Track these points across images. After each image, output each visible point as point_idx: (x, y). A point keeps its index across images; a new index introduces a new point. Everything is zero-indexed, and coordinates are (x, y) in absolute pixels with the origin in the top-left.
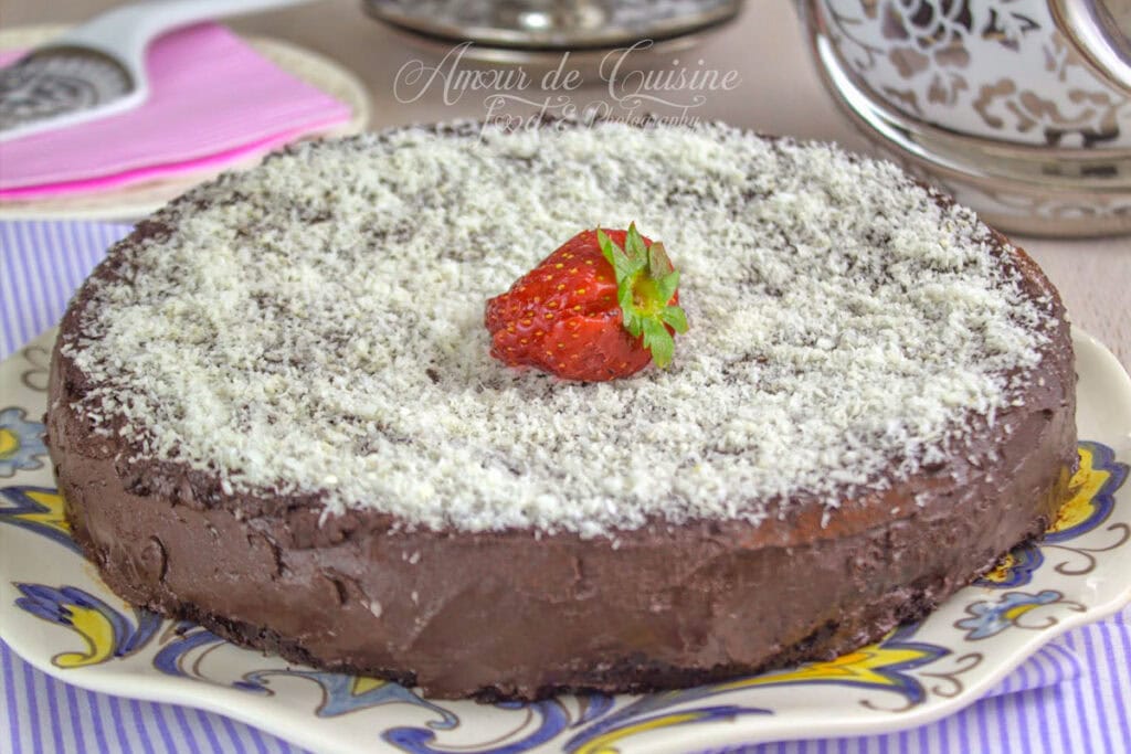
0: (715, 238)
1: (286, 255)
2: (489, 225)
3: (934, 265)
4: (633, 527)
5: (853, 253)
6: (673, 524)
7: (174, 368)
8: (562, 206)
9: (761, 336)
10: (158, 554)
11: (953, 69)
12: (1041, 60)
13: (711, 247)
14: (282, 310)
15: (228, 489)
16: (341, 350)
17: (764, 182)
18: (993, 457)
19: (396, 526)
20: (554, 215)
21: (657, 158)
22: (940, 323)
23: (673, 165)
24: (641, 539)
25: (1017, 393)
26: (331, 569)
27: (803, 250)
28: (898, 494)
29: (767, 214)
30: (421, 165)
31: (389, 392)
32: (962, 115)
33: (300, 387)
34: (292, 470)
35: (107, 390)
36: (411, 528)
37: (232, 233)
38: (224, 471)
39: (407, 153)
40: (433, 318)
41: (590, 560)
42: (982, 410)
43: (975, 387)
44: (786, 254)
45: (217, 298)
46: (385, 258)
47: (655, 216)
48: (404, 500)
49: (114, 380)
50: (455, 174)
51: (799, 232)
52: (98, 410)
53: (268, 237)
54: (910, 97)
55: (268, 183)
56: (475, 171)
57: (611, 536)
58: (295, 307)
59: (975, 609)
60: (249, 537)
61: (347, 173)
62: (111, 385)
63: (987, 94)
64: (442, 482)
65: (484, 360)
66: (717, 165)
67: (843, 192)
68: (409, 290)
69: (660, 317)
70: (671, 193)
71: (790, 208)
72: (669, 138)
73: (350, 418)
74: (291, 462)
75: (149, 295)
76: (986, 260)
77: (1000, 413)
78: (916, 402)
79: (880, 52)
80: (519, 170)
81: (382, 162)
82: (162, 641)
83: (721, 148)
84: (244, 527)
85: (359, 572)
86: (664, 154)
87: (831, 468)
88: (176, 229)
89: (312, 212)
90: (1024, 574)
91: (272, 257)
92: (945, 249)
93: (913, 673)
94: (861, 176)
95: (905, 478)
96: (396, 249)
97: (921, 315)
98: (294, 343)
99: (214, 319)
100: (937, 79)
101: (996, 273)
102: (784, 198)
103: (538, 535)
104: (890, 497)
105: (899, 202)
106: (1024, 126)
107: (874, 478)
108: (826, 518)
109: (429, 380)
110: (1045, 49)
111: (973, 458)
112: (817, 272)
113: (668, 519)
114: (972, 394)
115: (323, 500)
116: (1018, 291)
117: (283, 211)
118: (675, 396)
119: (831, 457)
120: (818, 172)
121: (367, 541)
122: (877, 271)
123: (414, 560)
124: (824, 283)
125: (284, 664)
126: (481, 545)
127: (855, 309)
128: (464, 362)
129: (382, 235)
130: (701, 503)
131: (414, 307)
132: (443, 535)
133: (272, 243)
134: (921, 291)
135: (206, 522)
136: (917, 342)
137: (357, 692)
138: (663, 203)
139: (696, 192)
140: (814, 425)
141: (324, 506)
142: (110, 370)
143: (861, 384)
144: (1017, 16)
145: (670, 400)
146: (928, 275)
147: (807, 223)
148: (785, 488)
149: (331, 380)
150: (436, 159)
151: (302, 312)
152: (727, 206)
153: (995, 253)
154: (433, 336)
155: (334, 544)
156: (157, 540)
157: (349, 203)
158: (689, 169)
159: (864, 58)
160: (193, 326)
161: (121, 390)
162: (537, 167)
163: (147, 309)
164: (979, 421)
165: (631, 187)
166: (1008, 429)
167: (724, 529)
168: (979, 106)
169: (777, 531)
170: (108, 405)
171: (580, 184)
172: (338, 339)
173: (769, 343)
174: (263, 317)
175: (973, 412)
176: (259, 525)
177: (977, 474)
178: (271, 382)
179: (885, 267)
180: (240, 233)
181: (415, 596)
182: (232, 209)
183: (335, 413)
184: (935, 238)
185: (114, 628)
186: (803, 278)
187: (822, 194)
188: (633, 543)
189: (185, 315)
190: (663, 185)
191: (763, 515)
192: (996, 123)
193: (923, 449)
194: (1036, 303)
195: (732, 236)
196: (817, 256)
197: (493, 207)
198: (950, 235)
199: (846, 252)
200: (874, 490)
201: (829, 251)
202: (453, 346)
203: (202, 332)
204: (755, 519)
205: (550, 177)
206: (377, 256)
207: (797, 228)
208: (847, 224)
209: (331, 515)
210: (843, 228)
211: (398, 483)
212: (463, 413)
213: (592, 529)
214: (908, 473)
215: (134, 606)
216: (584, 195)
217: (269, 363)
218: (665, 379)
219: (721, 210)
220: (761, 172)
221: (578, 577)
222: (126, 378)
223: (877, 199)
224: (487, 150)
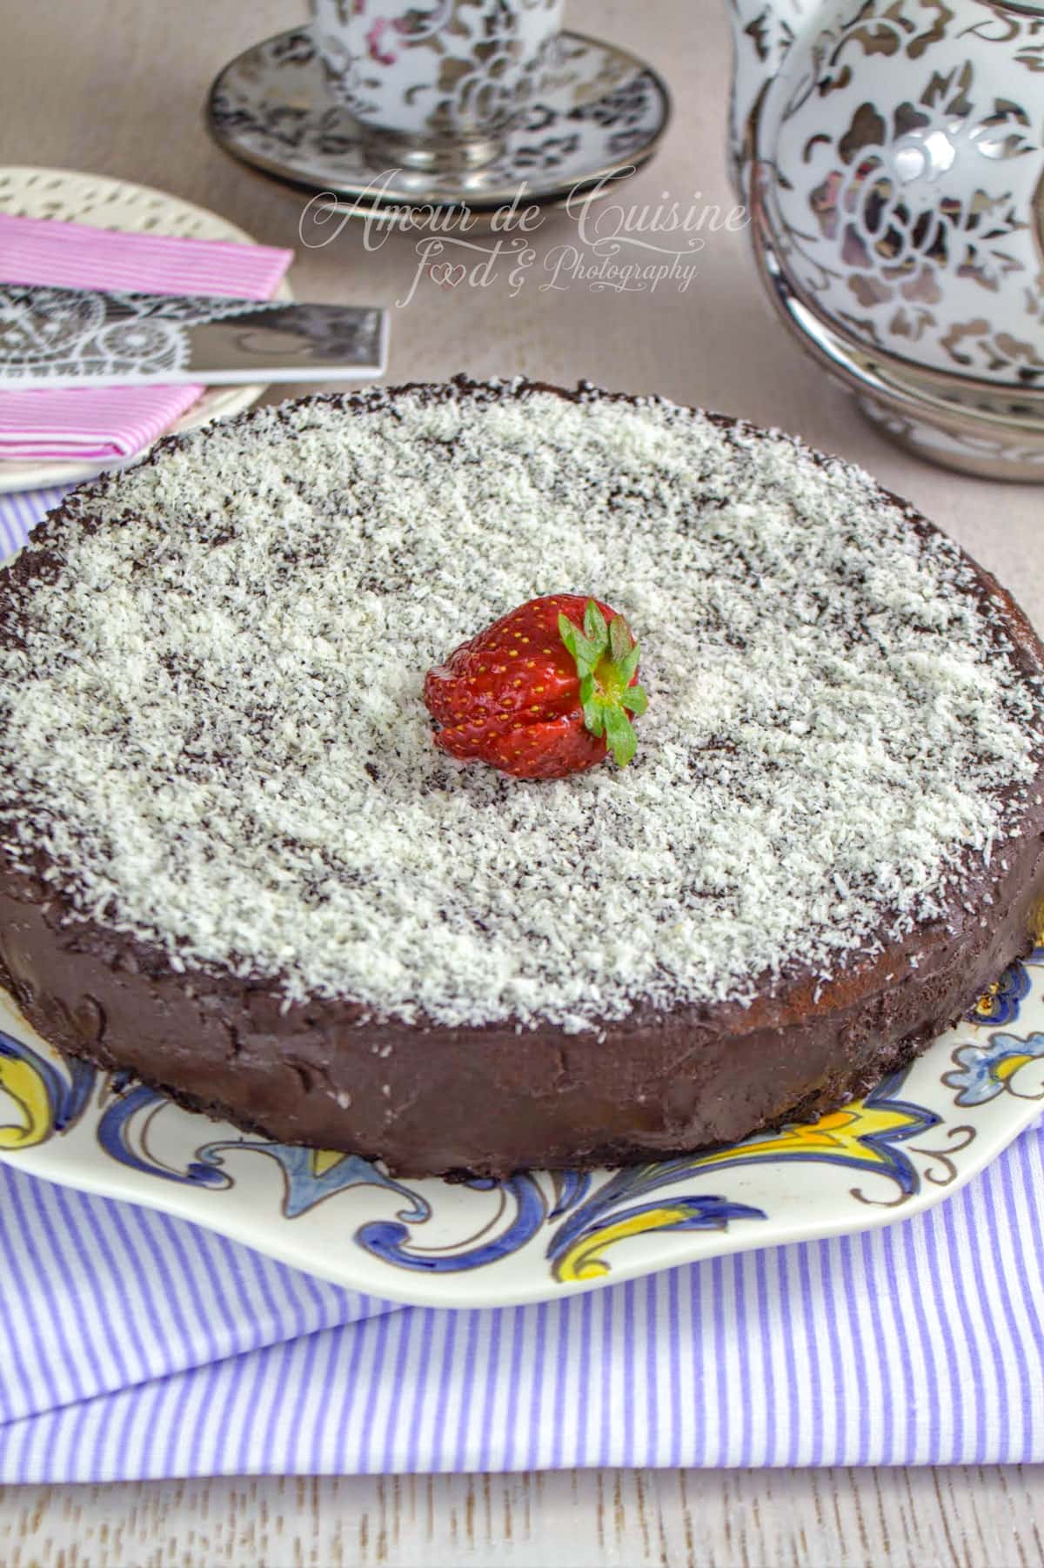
0: (666, 560)
1: (190, 593)
2: (410, 538)
3: (915, 622)
4: (619, 1017)
5: (823, 592)
6: (659, 1012)
7: (91, 777)
8: (492, 512)
9: (727, 711)
10: (94, 1015)
11: (920, 304)
12: (1022, 302)
13: (662, 574)
14: (195, 675)
15: (177, 964)
16: (266, 733)
17: (718, 485)
18: (988, 899)
19: (366, 1018)
20: (483, 524)
21: (594, 444)
22: (926, 707)
23: (614, 454)
24: (627, 1031)
25: (1014, 819)
26: (293, 1057)
27: (767, 584)
28: (894, 956)
29: (724, 530)
30: (330, 456)
31: (329, 800)
32: (927, 349)
33: (228, 798)
34: (245, 939)
35: (22, 813)
36: (382, 1020)
37: (127, 568)
38: (171, 940)
39: (311, 436)
40: (364, 686)
41: (574, 1054)
42: (978, 847)
43: (971, 817)
44: (746, 589)
45: (123, 665)
46: (300, 592)
47: (598, 527)
48: (371, 981)
49: (28, 797)
50: (368, 468)
51: (760, 557)
52: (14, 840)
53: (169, 571)
54: (868, 326)
55: (160, 491)
56: (389, 463)
57: (597, 1029)
58: (209, 672)
59: (962, 1056)
60: (202, 1015)
61: (247, 473)
62: (25, 804)
63: (958, 332)
64: (407, 951)
65: (426, 746)
66: (665, 460)
67: (808, 506)
68: (329, 641)
69: (621, 703)
70: (613, 494)
71: (748, 522)
72: (608, 418)
73: (291, 843)
74: (242, 928)
75: (45, 661)
76: (973, 621)
77: (997, 846)
78: (907, 836)
79: (837, 276)
80: (438, 457)
81: (283, 452)
82: (101, 1103)
83: (669, 435)
84: (196, 1005)
85: (326, 1062)
86: (603, 441)
87: (822, 928)
88: (63, 563)
89: (211, 531)
90: (1009, 1003)
91: (174, 597)
92: (927, 600)
93: (901, 1146)
94: (829, 485)
95: (900, 938)
96: (312, 579)
97: (904, 694)
98: (213, 724)
99: (123, 698)
100: (901, 312)
101: (984, 638)
102: (743, 511)
103: (519, 1029)
104: (885, 962)
105: (873, 526)
106: (997, 364)
107: (867, 941)
108: (819, 992)
109: (368, 778)
110: (1028, 292)
111: (968, 905)
112: (782, 615)
113: (656, 1005)
114: (968, 824)
115: (284, 983)
116: (1010, 667)
117: (180, 529)
118: (639, 800)
119: (820, 914)
120: (779, 476)
121: (333, 1032)
122: (851, 623)
123: (385, 1053)
124: (792, 636)
125: (235, 1134)
126: (459, 1041)
127: (828, 675)
128: (403, 748)
129: (292, 557)
130: (688, 983)
131: (341, 667)
132: (416, 1029)
133: (174, 577)
134: (904, 660)
135: (153, 993)
136: (901, 735)
137: (320, 1171)
138: (606, 508)
139: (640, 494)
140: (797, 860)
141: (285, 989)
142: (23, 784)
143: (844, 796)
144: (997, 254)
145: (635, 806)
146: (908, 636)
147: (769, 546)
148: (776, 958)
149: (262, 781)
150: (346, 447)
151: (216, 680)
152: (678, 513)
153: (983, 610)
154: (364, 711)
155: (298, 1031)
156: (93, 1000)
157: (253, 513)
158: (632, 463)
159: (818, 278)
160: (101, 709)
161: (37, 811)
162: (460, 456)
163: (47, 685)
164: (975, 859)
165: (567, 484)
166: (1005, 865)
167: (714, 1013)
168: (947, 343)
169: (768, 1010)
170: (26, 834)
171: (510, 482)
172: (261, 717)
173: (737, 721)
174: (175, 688)
175: (968, 847)
176: (212, 1002)
177: (971, 922)
178: (199, 793)
179: (859, 617)
180: (137, 566)
181: (386, 1089)
182: (125, 533)
183: (275, 836)
184: (915, 583)
185: (46, 1084)
186: (768, 624)
187: (785, 507)
188: (619, 1035)
189: (89, 691)
190: (604, 484)
191: (754, 995)
192: (964, 360)
193: (918, 902)
194: (1027, 683)
195: (685, 559)
196: (783, 593)
197: (414, 514)
198: (932, 581)
199: (815, 590)
200: (868, 955)
201: (796, 586)
202: (390, 726)
203: (113, 716)
204: (746, 1001)
205: (475, 469)
206: (290, 591)
207: (758, 551)
208: (814, 550)
209: (295, 1002)
210: (810, 553)
211: (360, 957)
212: (413, 832)
213: (577, 1023)
214: (903, 932)
215: (61, 1052)
216: (515, 496)
217: (192, 764)
218: (625, 773)
219: (672, 521)
220: (714, 471)
221: (561, 1072)
222: (41, 795)
223: (849, 519)
224: (402, 432)
